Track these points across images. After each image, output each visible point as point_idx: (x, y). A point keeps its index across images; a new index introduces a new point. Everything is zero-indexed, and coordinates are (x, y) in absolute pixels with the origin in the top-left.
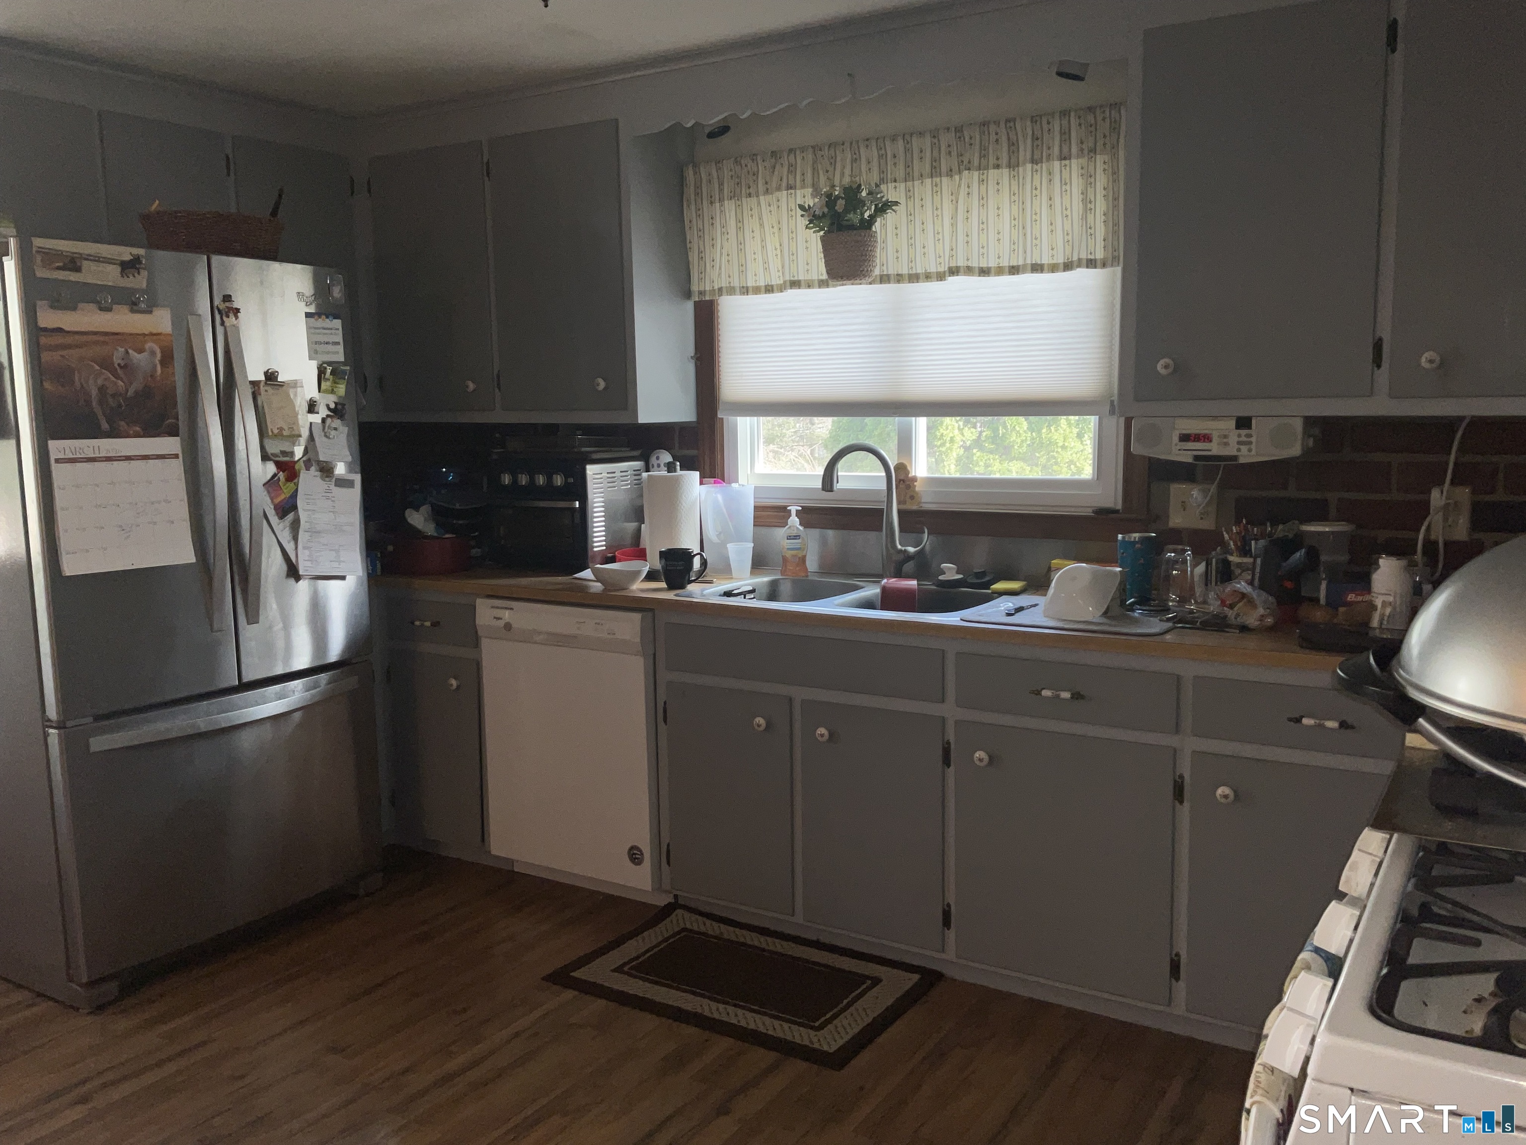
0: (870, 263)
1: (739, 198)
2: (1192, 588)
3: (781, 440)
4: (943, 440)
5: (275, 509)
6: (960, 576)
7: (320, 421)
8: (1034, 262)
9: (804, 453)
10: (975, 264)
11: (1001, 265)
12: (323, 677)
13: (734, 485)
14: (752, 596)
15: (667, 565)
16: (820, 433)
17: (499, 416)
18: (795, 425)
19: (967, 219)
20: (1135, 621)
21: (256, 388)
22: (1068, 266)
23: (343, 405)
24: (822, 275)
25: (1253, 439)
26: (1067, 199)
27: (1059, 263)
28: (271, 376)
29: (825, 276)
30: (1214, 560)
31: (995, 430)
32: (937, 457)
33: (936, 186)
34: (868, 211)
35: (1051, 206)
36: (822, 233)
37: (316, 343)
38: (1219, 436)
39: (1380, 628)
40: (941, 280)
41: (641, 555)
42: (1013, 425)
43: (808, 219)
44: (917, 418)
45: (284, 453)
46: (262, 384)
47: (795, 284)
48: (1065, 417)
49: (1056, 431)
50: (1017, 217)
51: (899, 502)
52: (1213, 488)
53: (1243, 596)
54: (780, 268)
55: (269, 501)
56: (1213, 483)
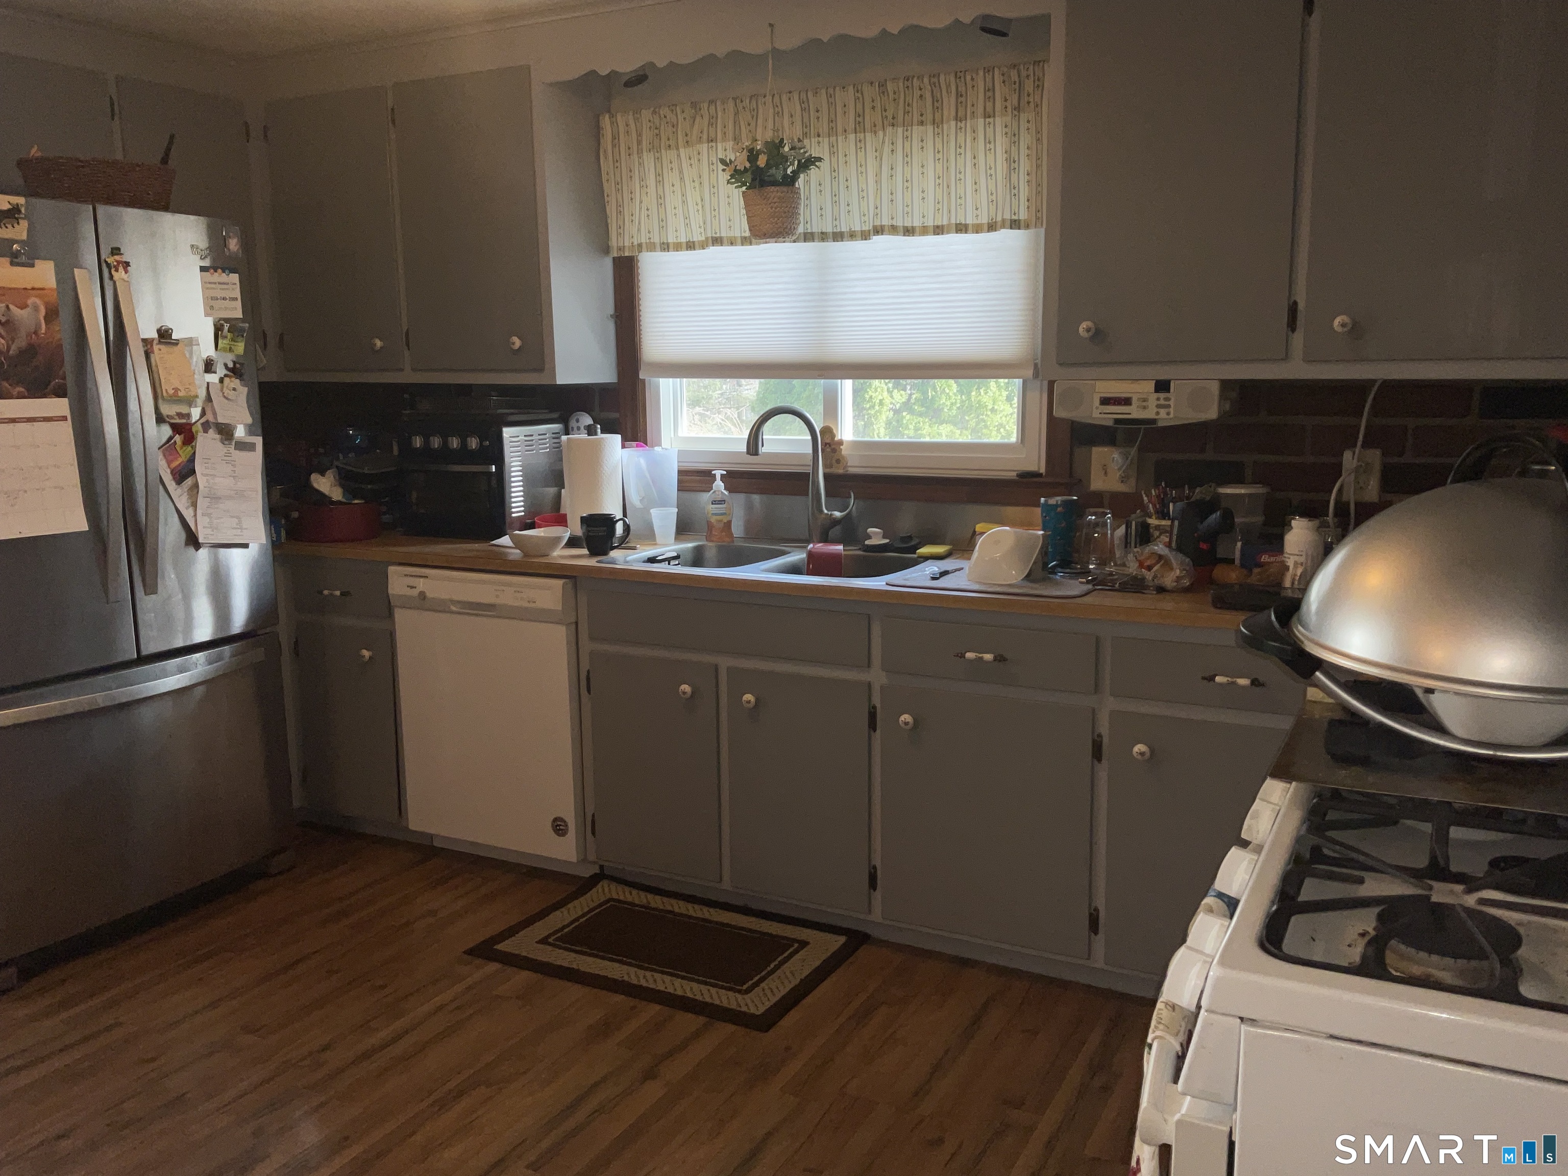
0: (794, 220)
1: (659, 150)
2: (1112, 552)
3: (708, 403)
4: (872, 402)
5: (172, 473)
6: (887, 541)
7: (217, 381)
8: (958, 222)
9: (731, 416)
10: (899, 223)
11: (925, 225)
12: (227, 649)
13: (656, 448)
14: (677, 563)
15: (589, 531)
16: (748, 395)
17: (408, 377)
18: (722, 387)
19: (892, 176)
20: (1057, 583)
21: (149, 346)
22: (992, 227)
23: (242, 364)
24: (745, 232)
25: (1172, 403)
26: (990, 157)
27: (984, 224)
28: (164, 335)
29: (747, 234)
30: (1134, 523)
31: (925, 393)
32: (866, 420)
33: (860, 141)
34: (791, 167)
35: (975, 165)
36: (744, 188)
37: (212, 298)
38: (1139, 399)
39: (1292, 588)
40: (866, 239)
41: (561, 520)
42: (943, 388)
43: (730, 174)
44: (843, 381)
45: (180, 415)
46: (155, 342)
47: (717, 241)
48: (995, 380)
49: (986, 394)
50: (941, 175)
51: (825, 466)
52: (1134, 451)
53: (1160, 557)
54: (702, 224)
55: (166, 465)
56: (1133, 446)
